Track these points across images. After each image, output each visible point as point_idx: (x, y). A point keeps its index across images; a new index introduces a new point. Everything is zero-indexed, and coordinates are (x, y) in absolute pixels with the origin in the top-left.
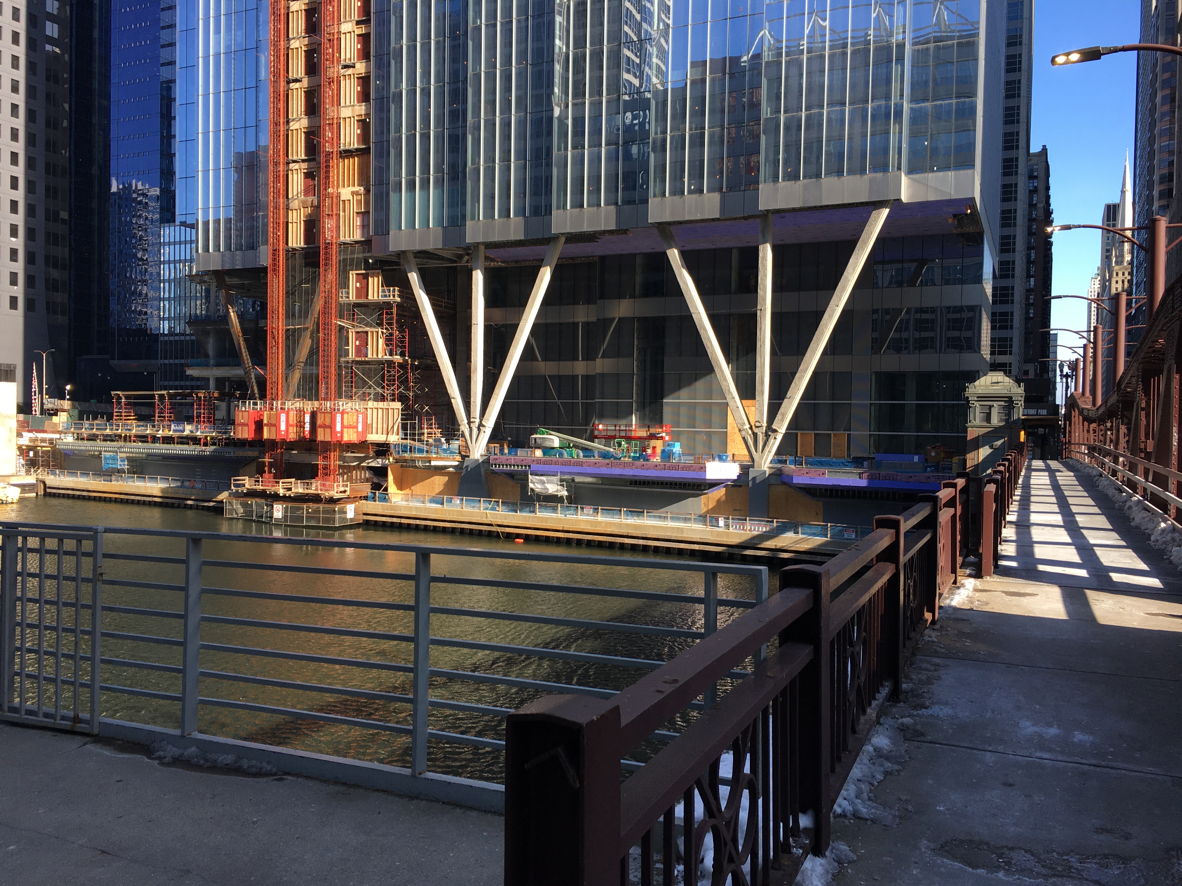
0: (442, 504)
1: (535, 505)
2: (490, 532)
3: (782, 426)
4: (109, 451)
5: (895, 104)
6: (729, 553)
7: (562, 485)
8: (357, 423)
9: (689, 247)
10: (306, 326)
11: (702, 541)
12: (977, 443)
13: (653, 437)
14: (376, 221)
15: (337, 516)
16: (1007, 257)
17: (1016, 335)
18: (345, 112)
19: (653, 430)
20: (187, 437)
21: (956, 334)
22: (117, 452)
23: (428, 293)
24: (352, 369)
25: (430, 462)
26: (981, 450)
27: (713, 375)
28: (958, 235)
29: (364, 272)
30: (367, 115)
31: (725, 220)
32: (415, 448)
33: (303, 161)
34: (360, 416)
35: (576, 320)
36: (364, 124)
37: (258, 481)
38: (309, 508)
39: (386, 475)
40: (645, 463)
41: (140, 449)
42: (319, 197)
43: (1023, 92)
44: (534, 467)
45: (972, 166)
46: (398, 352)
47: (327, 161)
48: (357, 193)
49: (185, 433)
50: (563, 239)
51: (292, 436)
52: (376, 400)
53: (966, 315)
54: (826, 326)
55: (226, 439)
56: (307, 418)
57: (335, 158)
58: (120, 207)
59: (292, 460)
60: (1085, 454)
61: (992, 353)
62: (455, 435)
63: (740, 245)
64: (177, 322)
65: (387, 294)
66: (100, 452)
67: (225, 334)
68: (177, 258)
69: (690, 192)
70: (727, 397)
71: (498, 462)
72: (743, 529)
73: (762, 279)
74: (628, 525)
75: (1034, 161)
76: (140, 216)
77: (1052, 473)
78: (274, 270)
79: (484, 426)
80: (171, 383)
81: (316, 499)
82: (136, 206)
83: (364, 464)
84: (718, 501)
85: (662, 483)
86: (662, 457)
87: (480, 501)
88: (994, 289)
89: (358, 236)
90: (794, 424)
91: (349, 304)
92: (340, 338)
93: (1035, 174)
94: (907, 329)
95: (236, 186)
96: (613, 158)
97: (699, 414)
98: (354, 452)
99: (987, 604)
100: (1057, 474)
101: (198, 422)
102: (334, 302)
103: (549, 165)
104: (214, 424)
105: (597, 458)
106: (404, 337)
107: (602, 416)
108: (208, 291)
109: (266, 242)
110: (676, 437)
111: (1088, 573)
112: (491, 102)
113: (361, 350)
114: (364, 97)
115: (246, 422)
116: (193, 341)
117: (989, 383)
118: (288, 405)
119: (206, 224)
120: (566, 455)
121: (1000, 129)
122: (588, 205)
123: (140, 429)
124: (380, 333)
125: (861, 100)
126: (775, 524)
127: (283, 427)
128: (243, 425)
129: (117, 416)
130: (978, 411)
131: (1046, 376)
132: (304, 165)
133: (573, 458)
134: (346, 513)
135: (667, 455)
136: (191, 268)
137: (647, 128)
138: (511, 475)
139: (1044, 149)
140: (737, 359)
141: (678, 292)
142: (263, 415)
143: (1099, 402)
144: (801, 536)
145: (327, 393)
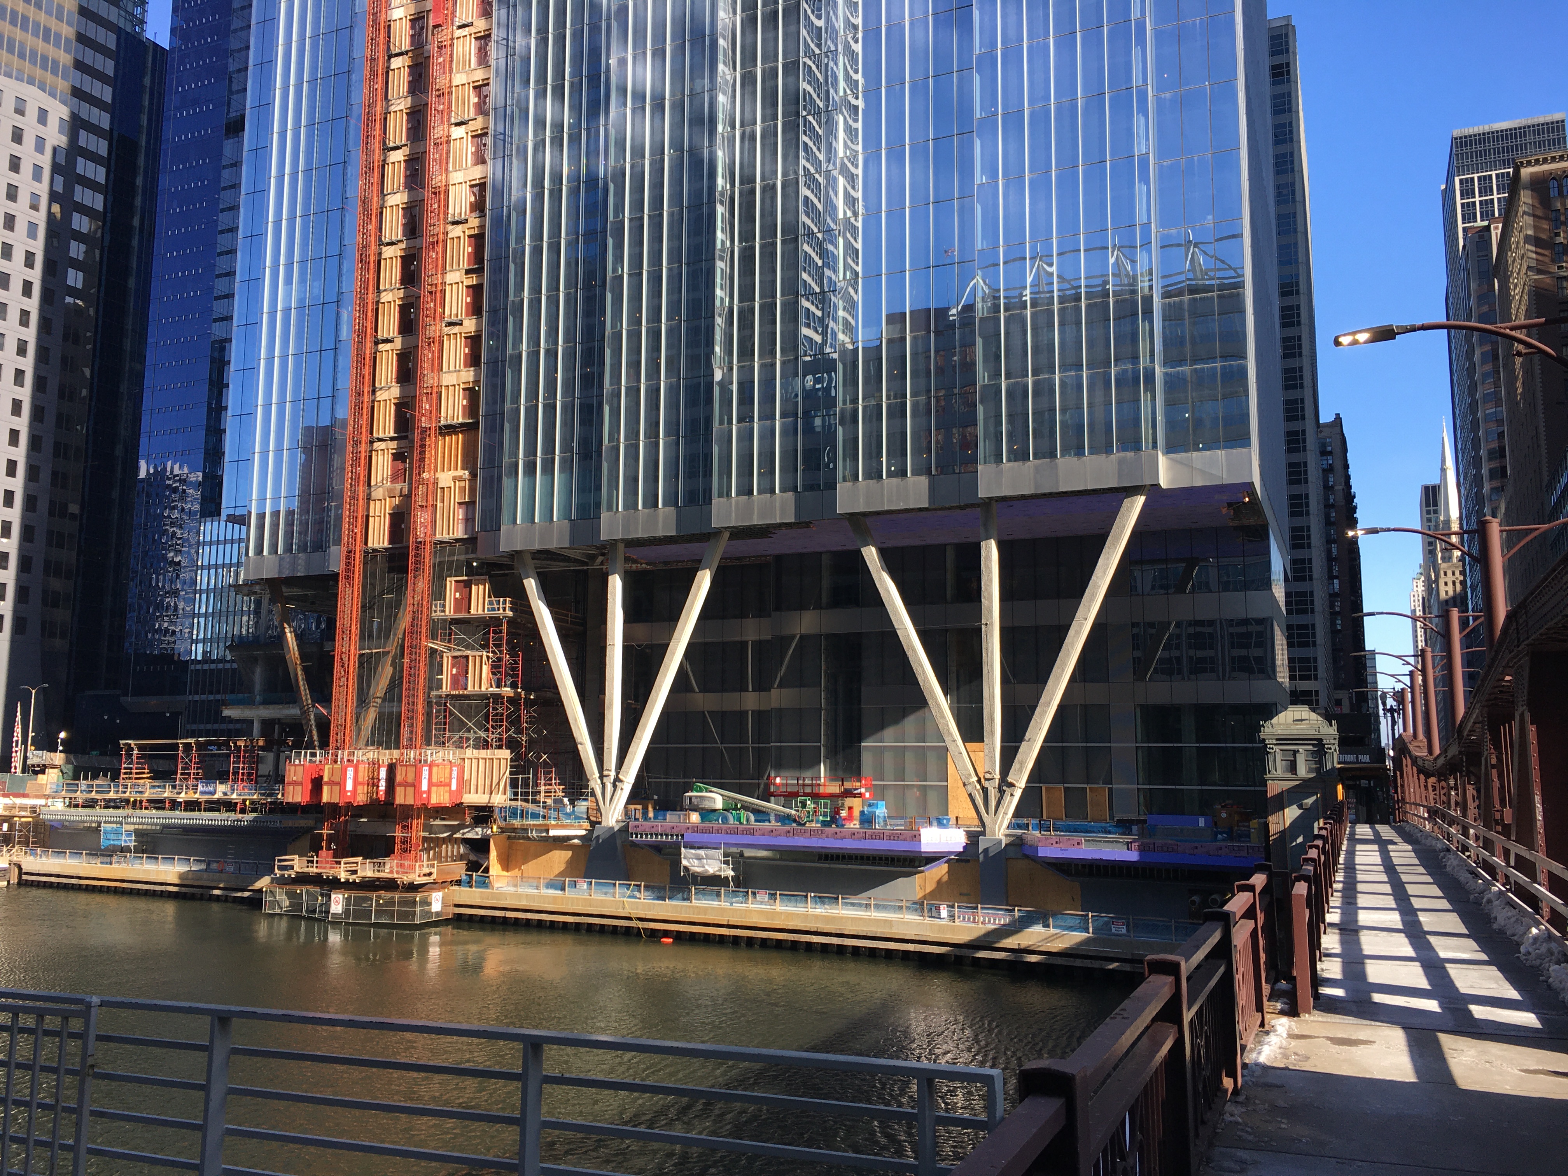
0: (563, 889)
1: (690, 890)
2: (628, 928)
3: (1020, 778)
4: (110, 822)
5: (1144, 368)
6: (956, 956)
7: (726, 863)
8: (451, 779)
9: (890, 544)
10: (387, 649)
11: (917, 938)
12: (1280, 802)
13: (848, 793)
14: (483, 512)
15: (418, 909)
16: (1301, 554)
17: (1321, 653)
18: (448, 379)
19: (848, 785)
20: (218, 802)
21: (1243, 652)
22: (121, 824)
23: (549, 605)
24: (445, 705)
25: (547, 831)
26: (1287, 811)
27: (926, 710)
28: (1236, 528)
29: (465, 578)
30: (477, 382)
31: (935, 509)
32: (527, 812)
33: (392, 439)
34: (455, 769)
35: (744, 639)
36: (472, 393)
37: (312, 862)
38: (379, 897)
39: (487, 851)
40: (838, 830)
41: (153, 818)
42: (410, 484)
43: (1305, 350)
44: (689, 837)
45: (1249, 445)
46: (508, 683)
47: (423, 439)
48: (461, 479)
49: (216, 796)
50: (727, 535)
51: (361, 798)
52: (476, 747)
53: (1254, 628)
54: (1073, 645)
55: (271, 803)
56: (383, 773)
57: (432, 435)
58: (148, 496)
59: (359, 831)
60: (1424, 819)
61: (1292, 678)
62: (582, 794)
63: (956, 541)
64: (215, 645)
65: (496, 606)
66: (99, 823)
67: (278, 661)
68: (220, 562)
69: (890, 475)
70: (946, 739)
71: (639, 830)
72: (974, 921)
73: (986, 584)
74: (816, 917)
75: (1326, 433)
76: (174, 508)
77: (1383, 844)
78: (347, 578)
79: (621, 781)
80: (202, 727)
81: (390, 885)
82: (170, 495)
83: (457, 835)
84: (939, 882)
85: (862, 858)
86: (862, 822)
87: (615, 885)
88: (1288, 595)
89: (459, 533)
90: (1037, 774)
91: (445, 621)
92: (431, 665)
93: (1329, 449)
94: (1178, 646)
95: (303, 472)
96: (790, 432)
97: (910, 761)
98: (444, 819)
99: (1307, 1058)
100: (1390, 847)
101: (235, 781)
102: (424, 618)
103: (709, 441)
104: (256, 783)
105: (774, 824)
106: (516, 663)
107: (779, 766)
108: (258, 603)
109: (338, 542)
110: (879, 793)
111: (1441, 1005)
112: (634, 365)
113: (459, 680)
114: (474, 360)
115: (300, 779)
116: (234, 670)
117: (1290, 720)
118: (358, 755)
119: (261, 517)
120: (731, 821)
121: (1279, 396)
122: (759, 492)
123: (155, 791)
124: (484, 658)
125: (1100, 362)
126: (1017, 914)
127: (349, 786)
128: (295, 783)
129: (125, 773)
130: (1279, 757)
131: (1364, 711)
132: (394, 445)
133: (741, 823)
134: (430, 904)
135: (867, 820)
136: (237, 574)
137: (833, 394)
138: (657, 848)
139: (1338, 418)
140: (958, 688)
141: (877, 601)
142: (323, 770)
143: (1437, 751)
144: (1052, 931)
145: (411, 739)
